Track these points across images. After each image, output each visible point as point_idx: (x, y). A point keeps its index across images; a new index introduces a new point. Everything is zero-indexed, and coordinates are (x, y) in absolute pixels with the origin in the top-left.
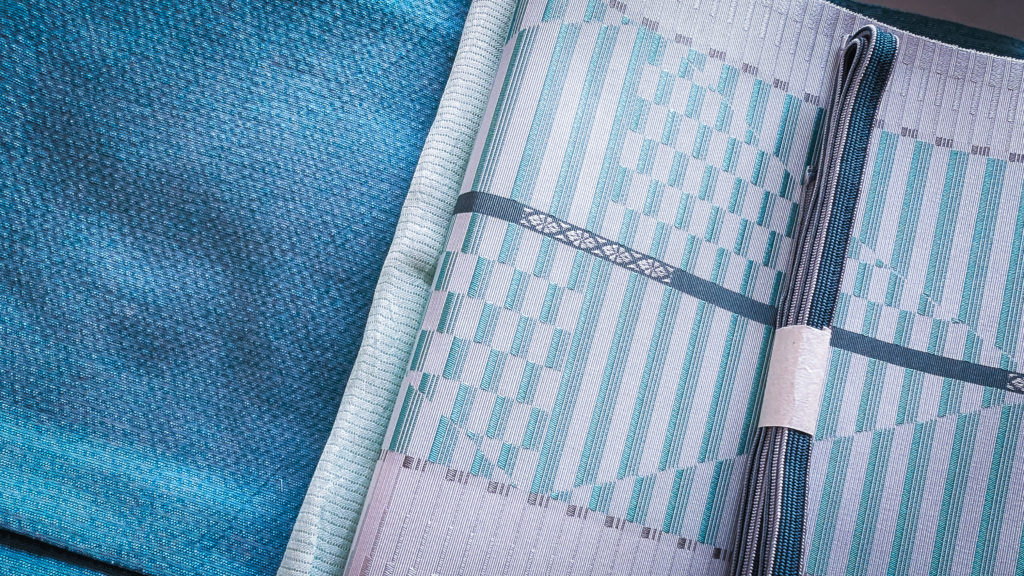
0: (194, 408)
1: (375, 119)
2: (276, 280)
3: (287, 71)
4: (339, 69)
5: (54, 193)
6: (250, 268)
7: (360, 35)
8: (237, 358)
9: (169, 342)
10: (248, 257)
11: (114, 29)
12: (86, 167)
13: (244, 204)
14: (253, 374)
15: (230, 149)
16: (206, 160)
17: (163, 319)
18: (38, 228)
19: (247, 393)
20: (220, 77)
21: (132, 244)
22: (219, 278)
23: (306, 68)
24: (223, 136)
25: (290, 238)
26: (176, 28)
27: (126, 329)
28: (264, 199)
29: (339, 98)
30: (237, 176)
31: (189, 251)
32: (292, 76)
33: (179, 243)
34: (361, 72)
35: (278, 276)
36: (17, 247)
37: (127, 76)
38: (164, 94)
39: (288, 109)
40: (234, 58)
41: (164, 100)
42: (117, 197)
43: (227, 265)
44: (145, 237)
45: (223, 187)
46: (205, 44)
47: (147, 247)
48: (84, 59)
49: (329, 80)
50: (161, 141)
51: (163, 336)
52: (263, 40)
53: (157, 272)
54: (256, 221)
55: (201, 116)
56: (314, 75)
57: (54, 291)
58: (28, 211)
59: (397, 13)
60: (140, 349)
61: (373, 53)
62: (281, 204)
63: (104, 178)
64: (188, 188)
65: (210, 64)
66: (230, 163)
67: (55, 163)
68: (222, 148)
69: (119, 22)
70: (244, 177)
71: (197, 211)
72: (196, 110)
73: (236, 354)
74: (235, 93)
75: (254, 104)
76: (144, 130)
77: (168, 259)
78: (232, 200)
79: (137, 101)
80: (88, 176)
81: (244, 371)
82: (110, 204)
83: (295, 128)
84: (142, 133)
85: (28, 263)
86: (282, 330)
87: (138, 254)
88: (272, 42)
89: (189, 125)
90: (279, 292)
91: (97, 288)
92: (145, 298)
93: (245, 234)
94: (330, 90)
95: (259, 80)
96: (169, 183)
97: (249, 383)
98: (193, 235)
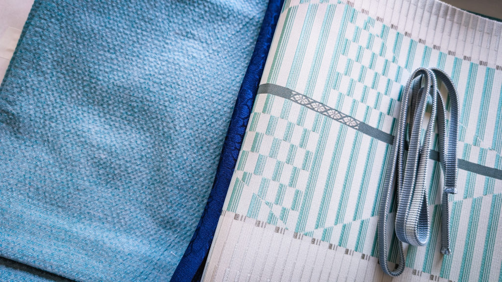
0: (134, 205)
1: (225, 62)
2: (177, 141)
3: (182, 37)
4: (207, 37)
5: (66, 95)
6: (163, 134)
7: (217, 20)
8: (156, 180)
9: (122, 171)
10: (163, 129)
11: (98, 15)
12: (82, 83)
13: (161, 103)
14: (164, 188)
15: (154, 75)
16: (142, 81)
17: (119, 160)
18: (58, 113)
19: (161, 198)
20: (149, 40)
21: (104, 121)
22: (148, 140)
23: (191, 36)
24: (151, 69)
25: (184, 121)
26: (128, 15)
27: (101, 165)
28: (171, 100)
29: (208, 51)
30: (158, 89)
31: (133, 125)
32: (184, 40)
33: (128, 122)
34: (218, 39)
35: (178, 139)
36: (47, 122)
37: (104, 39)
38: (122, 48)
39: (183, 56)
40: (156, 30)
41: (122, 50)
42: (98, 98)
43: (152, 133)
44: (111, 118)
45: (151, 94)
46: (142, 23)
47: (112, 123)
48: (83, 30)
49: (202, 42)
50: (121, 71)
51: (120, 168)
52: (170, 22)
53: (116, 136)
54: (167, 112)
55: (140, 58)
56: (195, 40)
57: (66, 145)
58: (53, 104)
59: (235, 10)
60: (108, 175)
61: (224, 29)
62: (180, 103)
63: (91, 88)
64: (133, 94)
65: (144, 33)
66: (155, 82)
67: (67, 80)
68: (151, 75)
69: (100, 12)
70: (161, 90)
71: (138, 106)
72: (138, 56)
73: (156, 178)
74: (157, 48)
75: (166, 53)
76: (112, 65)
77: (122, 129)
78: (155, 101)
79: (109, 51)
80: (84, 87)
81: (159, 186)
82: (94, 101)
83: (187, 65)
84: (111, 67)
85: (53, 131)
86: (179, 166)
87: (107, 127)
88: (175, 23)
89: (134, 63)
90: (178, 147)
91: (87, 144)
92: (111, 149)
93: (161, 118)
94: (203, 47)
95: (168, 41)
96: (123, 91)
97: (162, 193)
98: (135, 118)
